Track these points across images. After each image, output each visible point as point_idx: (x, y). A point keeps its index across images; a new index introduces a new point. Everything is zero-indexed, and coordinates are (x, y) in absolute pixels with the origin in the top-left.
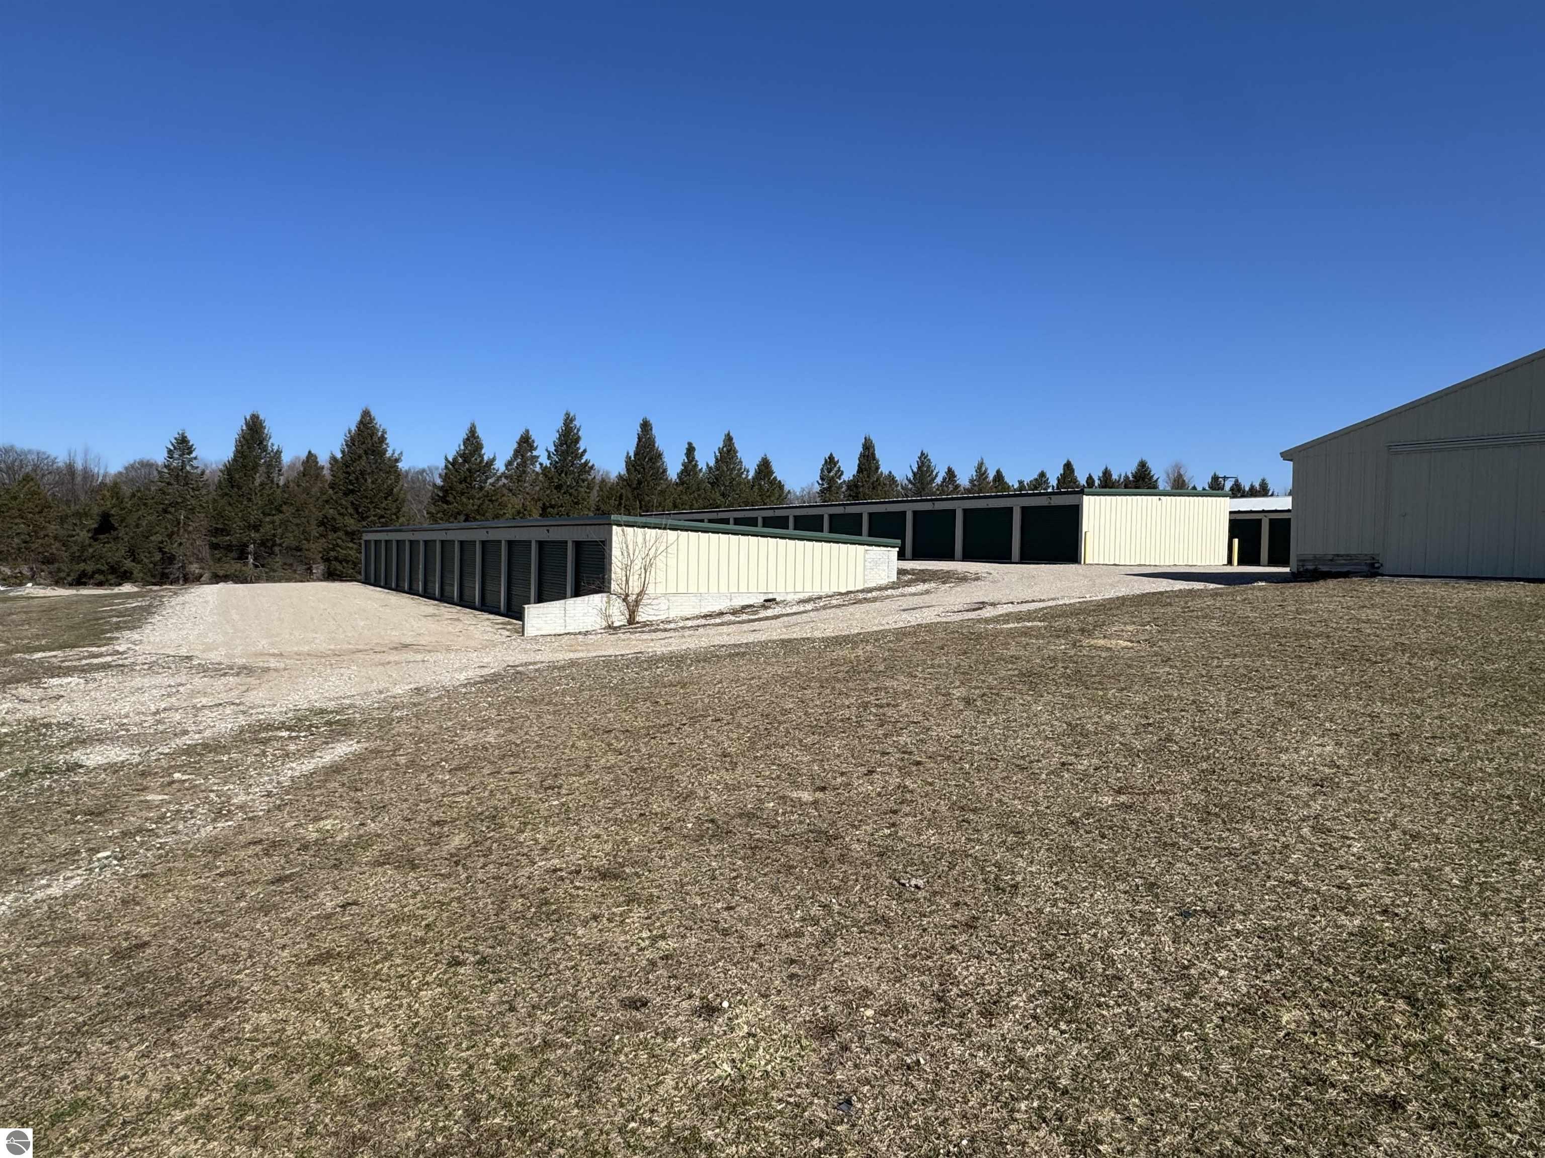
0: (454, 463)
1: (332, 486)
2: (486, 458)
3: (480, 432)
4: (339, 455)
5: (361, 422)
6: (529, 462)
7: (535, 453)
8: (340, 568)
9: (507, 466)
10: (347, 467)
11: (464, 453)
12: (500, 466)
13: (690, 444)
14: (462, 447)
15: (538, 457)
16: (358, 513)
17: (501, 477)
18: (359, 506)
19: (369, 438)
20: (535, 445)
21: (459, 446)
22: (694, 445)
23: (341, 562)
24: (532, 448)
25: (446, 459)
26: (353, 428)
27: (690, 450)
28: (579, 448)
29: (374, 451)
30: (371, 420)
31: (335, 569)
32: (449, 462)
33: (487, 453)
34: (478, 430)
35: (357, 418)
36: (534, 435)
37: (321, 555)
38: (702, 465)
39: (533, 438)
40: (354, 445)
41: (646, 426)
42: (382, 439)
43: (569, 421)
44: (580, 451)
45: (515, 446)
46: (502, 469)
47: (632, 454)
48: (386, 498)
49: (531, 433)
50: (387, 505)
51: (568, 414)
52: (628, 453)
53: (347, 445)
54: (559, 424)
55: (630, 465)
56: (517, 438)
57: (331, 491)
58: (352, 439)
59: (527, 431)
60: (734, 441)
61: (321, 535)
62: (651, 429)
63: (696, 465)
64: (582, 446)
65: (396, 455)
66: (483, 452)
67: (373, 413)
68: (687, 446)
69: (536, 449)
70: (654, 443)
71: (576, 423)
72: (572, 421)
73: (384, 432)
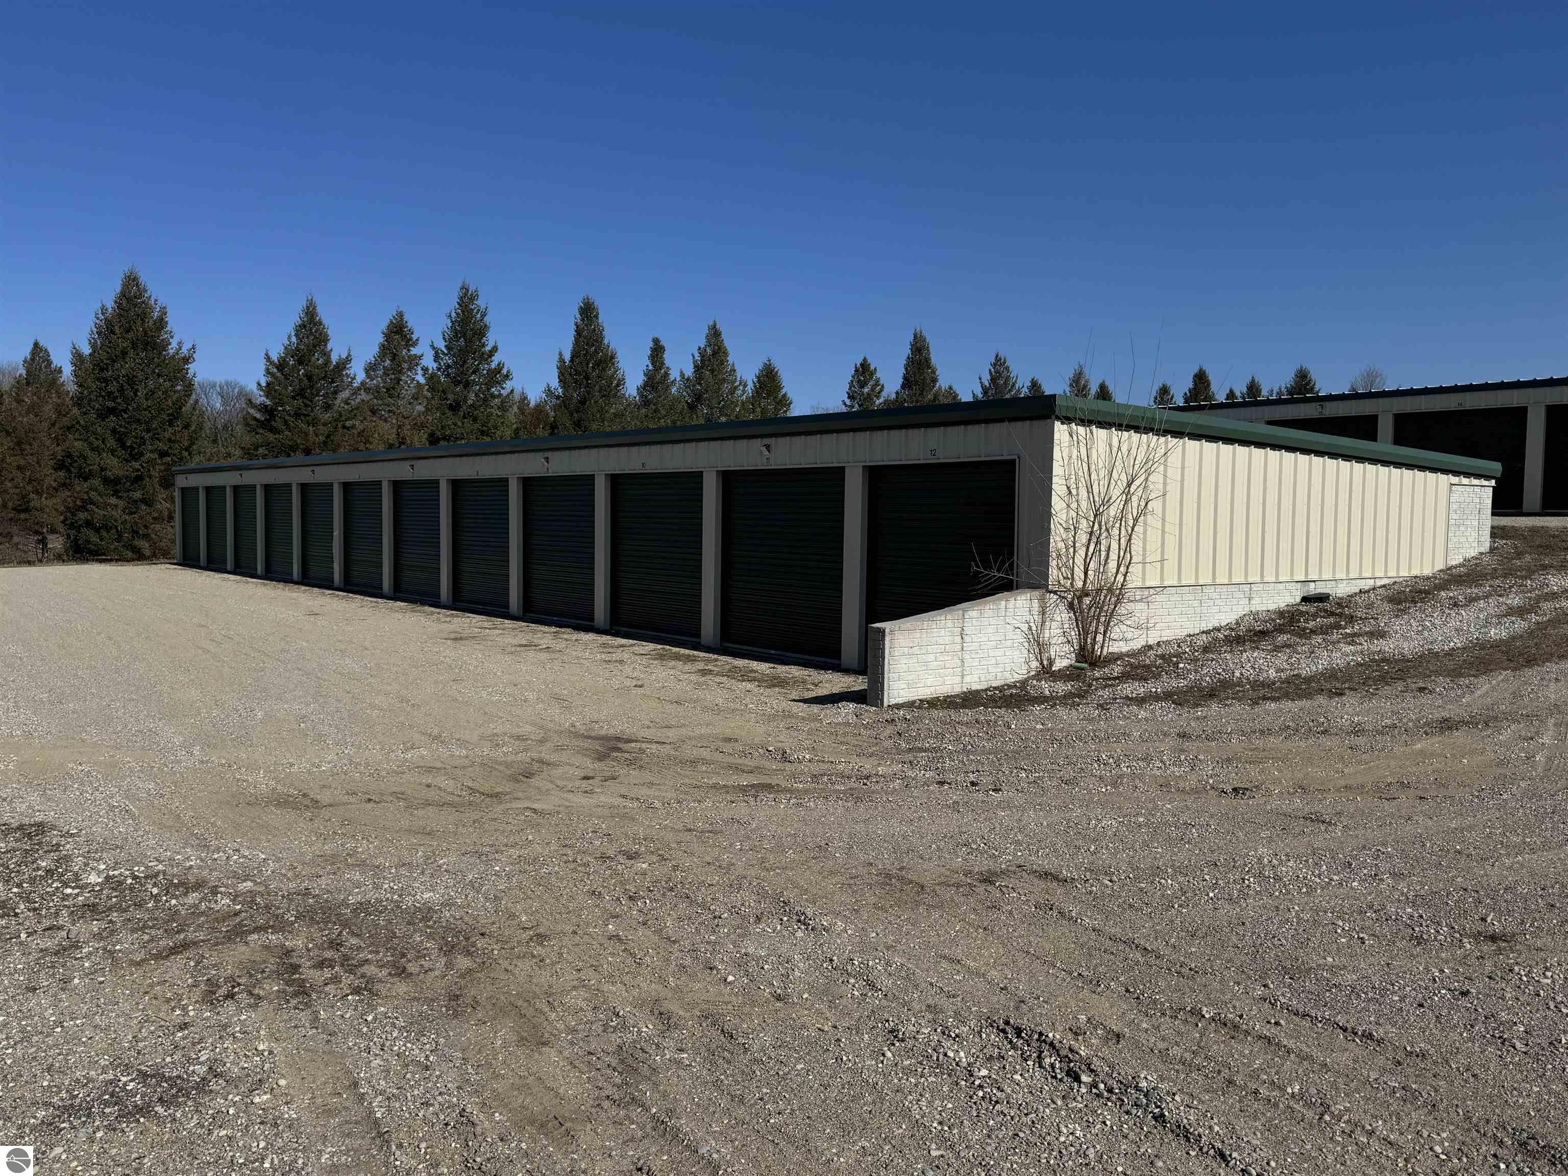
0: (281, 365)
1: (79, 401)
2: (334, 358)
3: (324, 314)
4: (86, 350)
5: (123, 294)
6: (405, 366)
7: (414, 351)
8: (94, 538)
9: (367, 371)
10: (102, 370)
11: (297, 349)
12: (357, 372)
13: (656, 341)
14: (294, 339)
15: (420, 357)
16: (123, 446)
17: (359, 389)
18: (125, 434)
19: (139, 322)
20: (414, 337)
21: (289, 337)
22: (663, 343)
23: (97, 530)
24: (409, 342)
25: (268, 358)
26: (110, 305)
27: (657, 351)
28: (483, 345)
29: (147, 343)
30: (141, 292)
31: (88, 542)
32: (272, 363)
33: (337, 350)
34: (319, 310)
35: (117, 287)
36: (411, 321)
37: (62, 518)
38: (674, 375)
39: (410, 325)
40: (113, 333)
41: (588, 311)
42: (161, 323)
43: (467, 300)
44: (488, 348)
45: (381, 339)
46: (361, 376)
47: (567, 357)
48: (171, 423)
49: (406, 318)
50: (174, 434)
51: (465, 289)
52: (560, 354)
53: (99, 333)
54: (451, 304)
55: (565, 373)
56: (383, 325)
57: (75, 410)
58: (109, 323)
59: (401, 315)
60: (723, 336)
61: (64, 485)
62: (597, 317)
63: (667, 375)
64: (490, 340)
65: (184, 350)
66: (329, 347)
67: (143, 279)
68: (651, 344)
69: (415, 344)
70: (602, 338)
71: (481, 302)
72: (472, 299)
73: (164, 312)
